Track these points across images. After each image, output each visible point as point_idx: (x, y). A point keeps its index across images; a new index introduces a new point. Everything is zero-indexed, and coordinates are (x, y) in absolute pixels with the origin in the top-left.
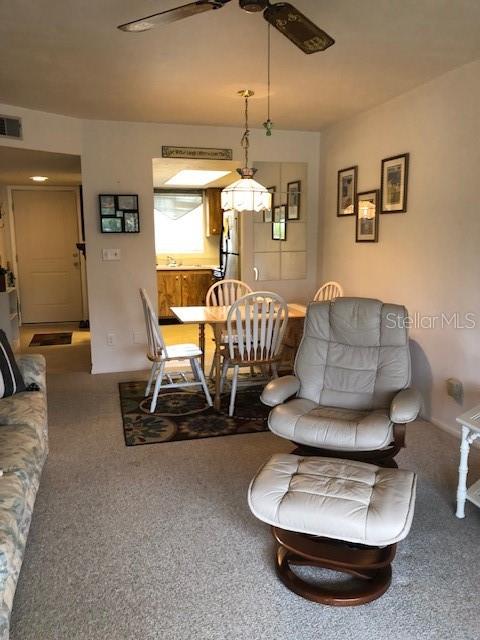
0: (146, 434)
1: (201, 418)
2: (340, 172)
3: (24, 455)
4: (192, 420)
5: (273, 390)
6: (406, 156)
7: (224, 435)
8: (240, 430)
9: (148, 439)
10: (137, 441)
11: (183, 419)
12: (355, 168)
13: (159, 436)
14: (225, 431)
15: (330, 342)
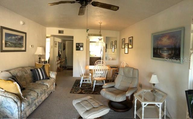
0: (75, 91)
1: (88, 89)
2: (122, 39)
3: (41, 90)
4: (85, 90)
5: (106, 85)
6: (132, 37)
7: (90, 94)
8: (94, 93)
9: (75, 93)
10: (72, 92)
11: (84, 89)
12: (125, 39)
13: (77, 92)
14: (91, 93)
15: (123, 76)
